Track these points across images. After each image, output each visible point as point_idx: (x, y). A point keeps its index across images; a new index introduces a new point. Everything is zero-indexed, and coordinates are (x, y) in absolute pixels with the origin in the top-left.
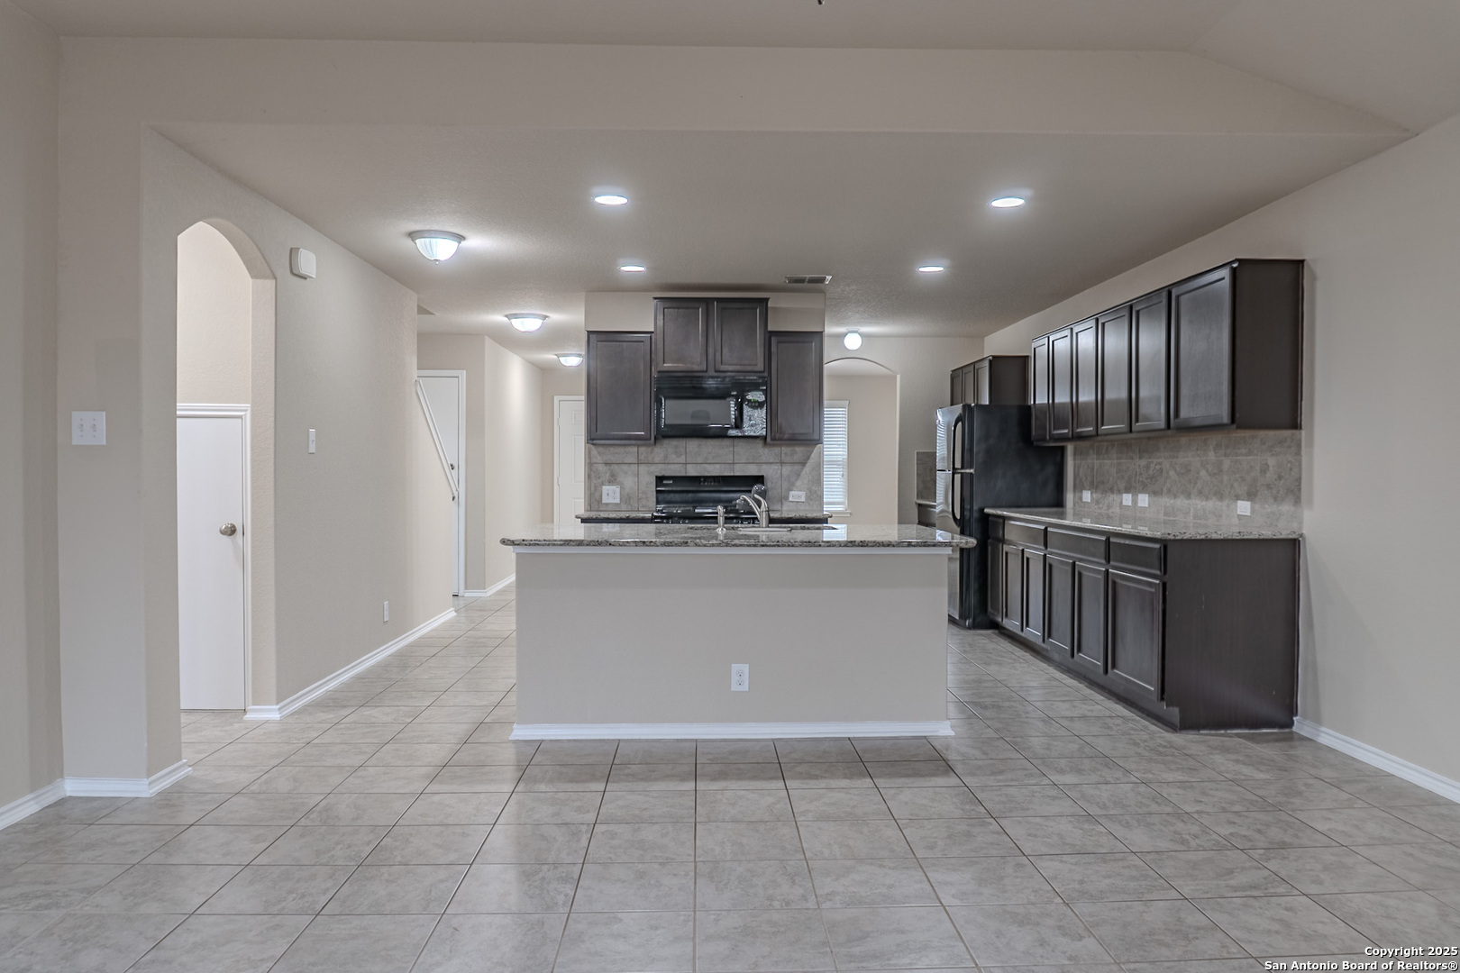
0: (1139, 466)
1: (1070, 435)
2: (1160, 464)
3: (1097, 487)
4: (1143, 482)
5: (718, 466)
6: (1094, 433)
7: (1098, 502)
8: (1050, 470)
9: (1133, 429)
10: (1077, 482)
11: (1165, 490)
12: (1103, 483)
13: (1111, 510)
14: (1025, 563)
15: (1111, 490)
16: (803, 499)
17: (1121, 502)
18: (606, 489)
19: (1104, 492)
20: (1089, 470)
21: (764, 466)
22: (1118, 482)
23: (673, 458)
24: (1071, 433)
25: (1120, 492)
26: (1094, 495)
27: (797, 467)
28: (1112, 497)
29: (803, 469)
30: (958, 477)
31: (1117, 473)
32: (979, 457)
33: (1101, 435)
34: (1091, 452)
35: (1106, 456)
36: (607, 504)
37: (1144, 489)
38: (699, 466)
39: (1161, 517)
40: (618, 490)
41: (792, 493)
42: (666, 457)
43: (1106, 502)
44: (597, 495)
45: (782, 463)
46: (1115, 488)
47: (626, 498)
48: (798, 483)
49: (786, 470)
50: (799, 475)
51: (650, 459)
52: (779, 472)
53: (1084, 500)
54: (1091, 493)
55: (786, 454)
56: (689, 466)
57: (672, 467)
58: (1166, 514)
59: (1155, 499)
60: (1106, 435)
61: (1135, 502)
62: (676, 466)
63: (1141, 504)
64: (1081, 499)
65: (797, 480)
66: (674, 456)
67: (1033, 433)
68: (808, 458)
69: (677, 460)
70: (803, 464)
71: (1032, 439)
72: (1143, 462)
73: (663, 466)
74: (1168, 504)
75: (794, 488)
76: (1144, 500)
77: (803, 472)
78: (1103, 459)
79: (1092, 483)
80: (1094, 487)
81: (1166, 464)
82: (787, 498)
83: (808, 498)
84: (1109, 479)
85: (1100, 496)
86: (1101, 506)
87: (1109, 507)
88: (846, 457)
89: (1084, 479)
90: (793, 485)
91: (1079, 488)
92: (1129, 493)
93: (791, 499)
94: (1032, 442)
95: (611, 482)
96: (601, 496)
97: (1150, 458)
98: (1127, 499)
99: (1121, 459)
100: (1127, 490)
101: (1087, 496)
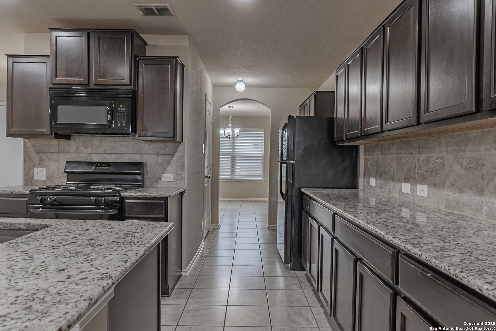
0: (418, 160)
1: (359, 135)
2: (442, 158)
3: (380, 175)
4: (422, 174)
5: (113, 155)
6: (379, 130)
7: (381, 187)
8: (348, 162)
9: (421, 121)
10: (366, 171)
11: (447, 183)
12: (385, 173)
13: (392, 195)
14: (321, 238)
15: (392, 179)
16: (172, 180)
17: (401, 190)
18: (37, 170)
19: (386, 179)
20: (375, 163)
21: (145, 156)
22: (398, 173)
23: (82, 149)
24: (360, 132)
25: (399, 181)
26: (378, 182)
27: (168, 157)
28: (392, 184)
29: (172, 158)
30: (284, 166)
31: (397, 165)
32: (299, 152)
33: (385, 131)
34: (376, 149)
35: (388, 152)
36: (37, 181)
37: (423, 180)
38: (100, 155)
39: (442, 207)
40: (45, 170)
41: (164, 175)
42: (77, 148)
43: (388, 188)
44: (31, 173)
45: (157, 154)
46: (395, 177)
47: (50, 177)
48: (169, 168)
49: (160, 159)
50: (169, 163)
51: (66, 149)
52: (156, 160)
53: (371, 184)
54: (376, 180)
55: (160, 147)
56: (93, 155)
57: (82, 155)
58: (448, 206)
59: (435, 191)
60: (389, 131)
61: (414, 191)
62: (84, 155)
63: (419, 193)
64: (368, 183)
65: (168, 166)
66: (83, 148)
67: (336, 136)
68: (176, 151)
69: (85, 151)
70: (173, 155)
71: (335, 140)
72: (422, 157)
73: (75, 155)
74: (451, 198)
75: (166, 172)
76: (423, 190)
77: (172, 161)
78: (386, 154)
79: (377, 172)
80: (378, 175)
81: (450, 159)
82: (160, 178)
83: (176, 179)
84: (390, 170)
85: (383, 182)
86: (383, 190)
87: (390, 192)
88: (263, 154)
89: (371, 169)
90: (165, 169)
91: (367, 175)
92: (407, 183)
93: (163, 179)
94: (335, 143)
95: (40, 165)
96: (33, 174)
97: (430, 153)
98: (406, 188)
99: (401, 154)
100: (406, 180)
101: (373, 182)
